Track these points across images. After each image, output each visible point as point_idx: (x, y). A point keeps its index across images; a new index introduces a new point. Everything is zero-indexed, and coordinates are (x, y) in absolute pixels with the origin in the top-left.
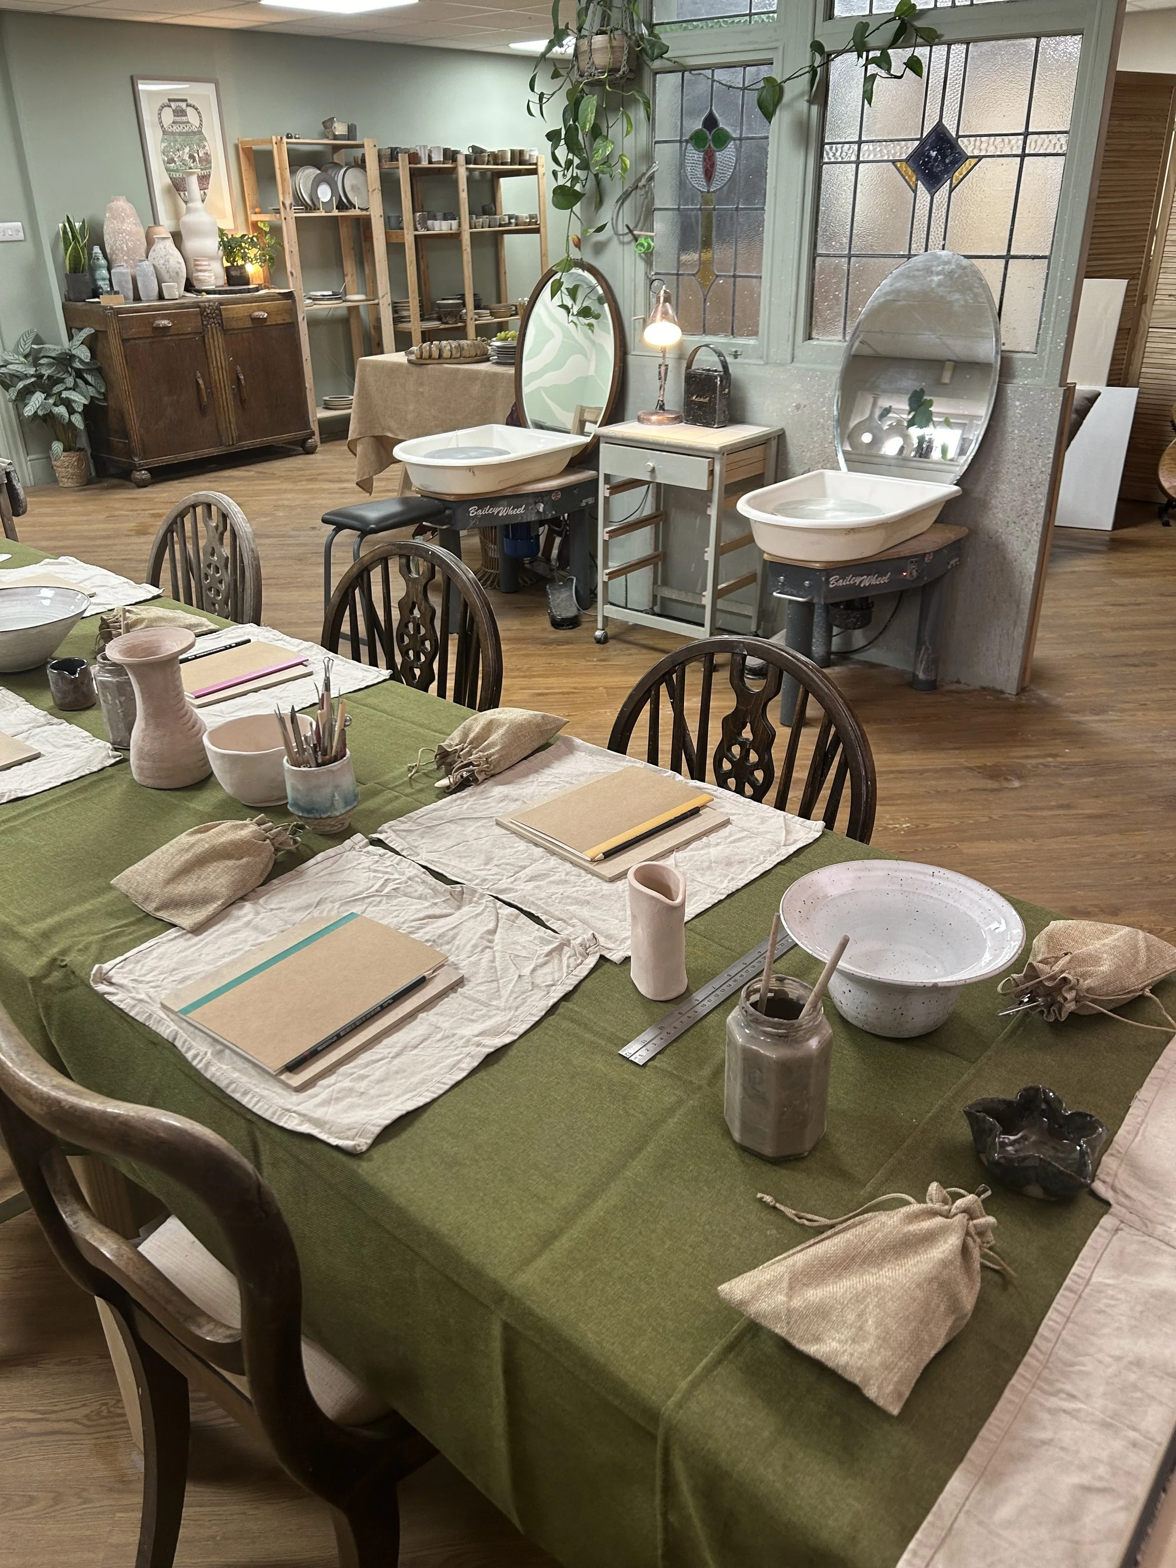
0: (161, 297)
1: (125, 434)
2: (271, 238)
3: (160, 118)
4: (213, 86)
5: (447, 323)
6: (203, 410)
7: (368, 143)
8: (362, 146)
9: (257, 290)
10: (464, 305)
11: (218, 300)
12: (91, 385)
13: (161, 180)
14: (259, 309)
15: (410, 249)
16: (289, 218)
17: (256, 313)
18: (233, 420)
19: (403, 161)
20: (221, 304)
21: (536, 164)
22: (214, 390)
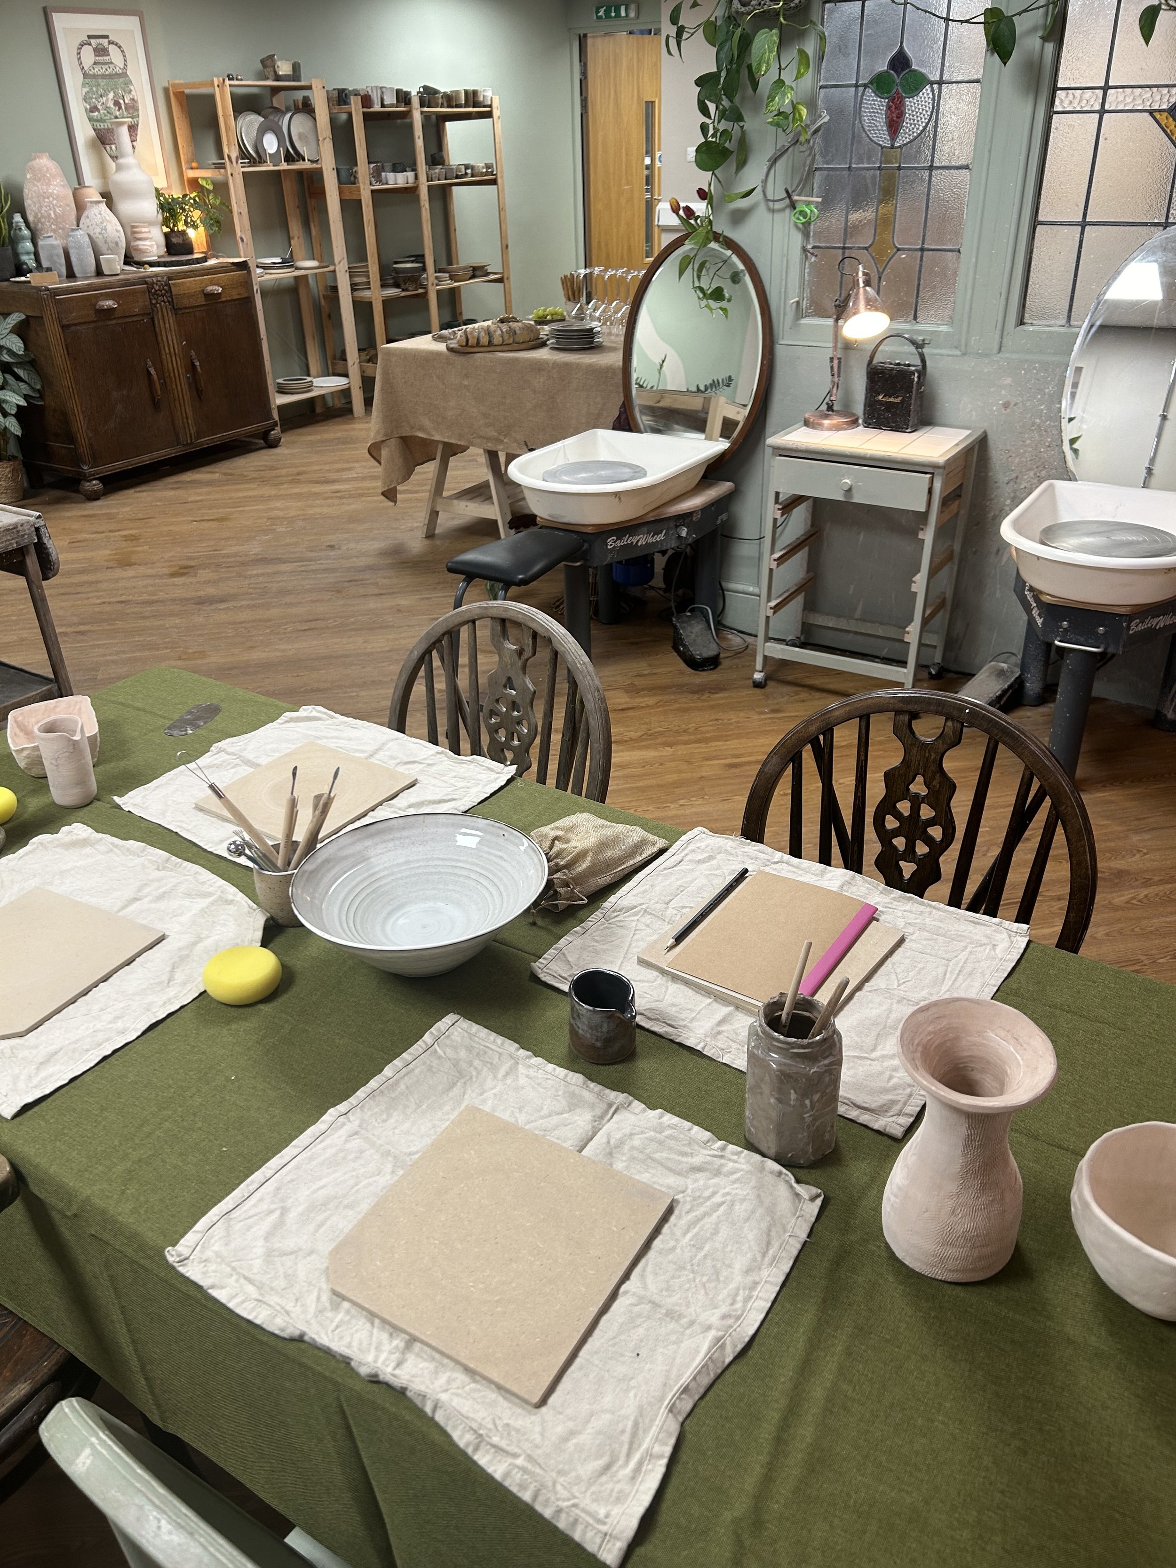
0: (99, 272)
1: (71, 438)
2: (215, 197)
3: (79, 59)
4: (136, 19)
5: (407, 290)
6: (156, 405)
7: (316, 84)
8: (310, 88)
9: (205, 259)
10: (424, 269)
11: (166, 273)
12: (22, 380)
13: (83, 132)
14: (212, 283)
15: (368, 206)
16: (236, 174)
17: (210, 288)
18: (190, 413)
19: (356, 104)
20: (170, 279)
21: (490, 106)
22: (168, 381)
